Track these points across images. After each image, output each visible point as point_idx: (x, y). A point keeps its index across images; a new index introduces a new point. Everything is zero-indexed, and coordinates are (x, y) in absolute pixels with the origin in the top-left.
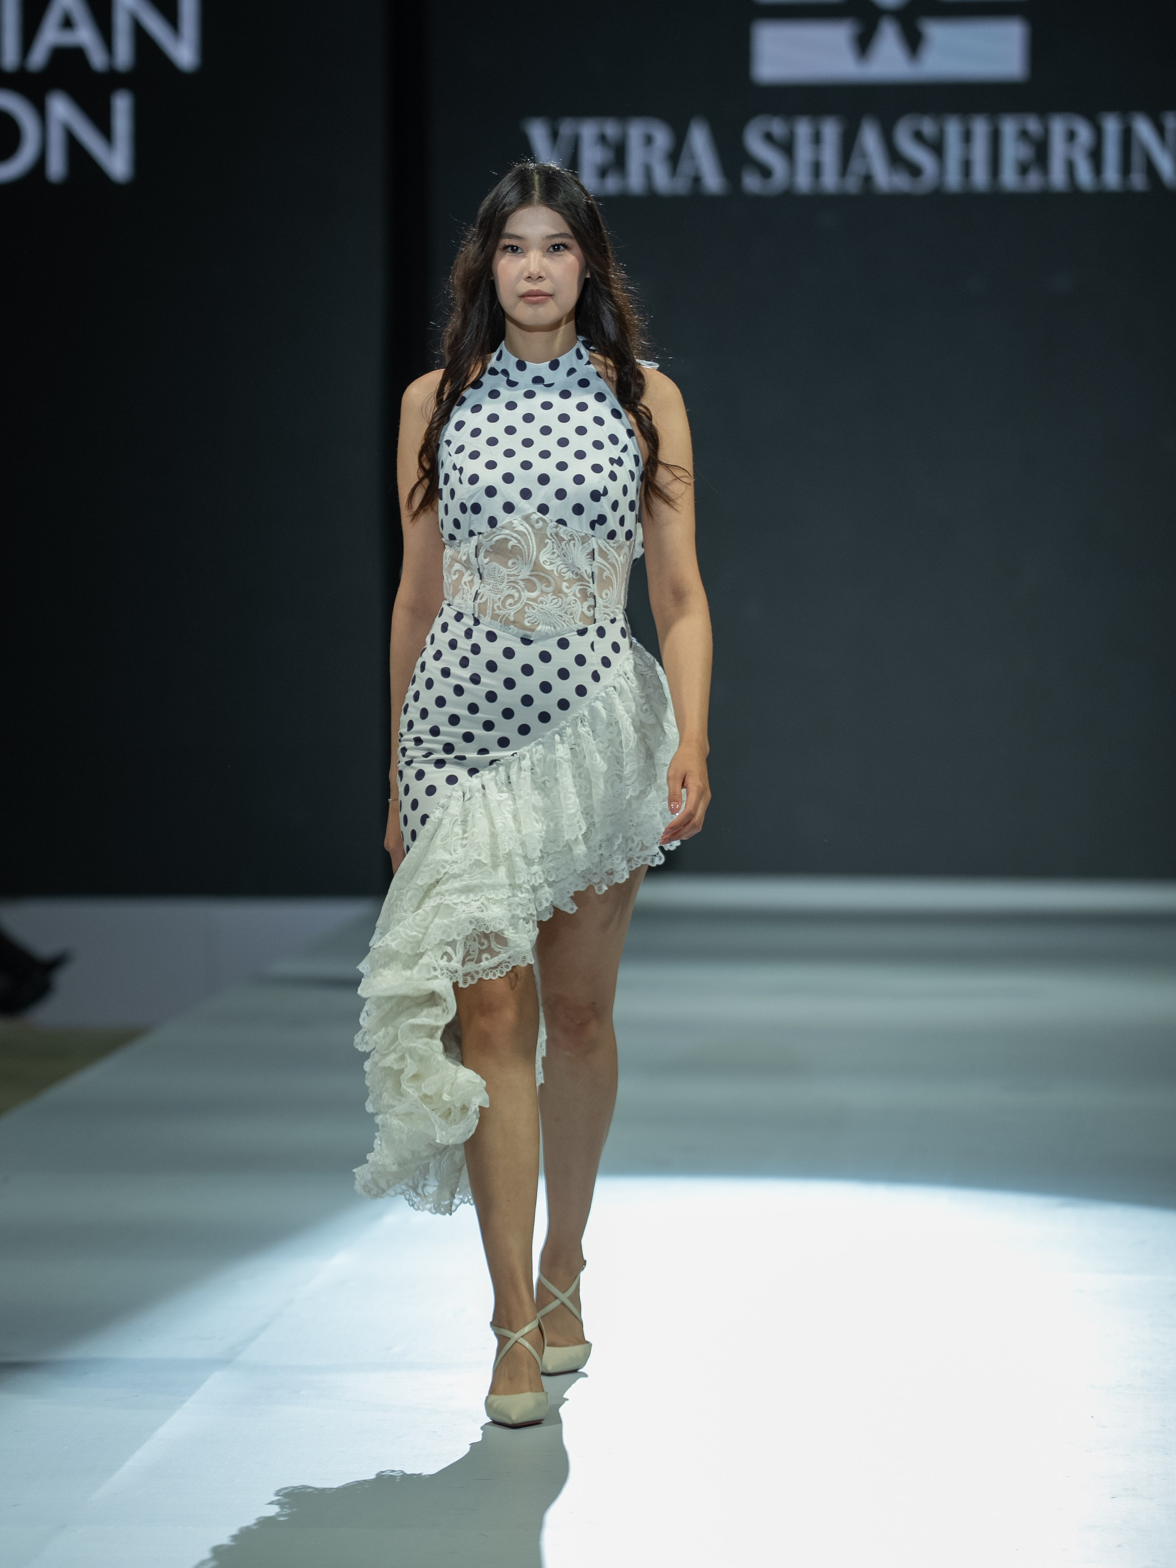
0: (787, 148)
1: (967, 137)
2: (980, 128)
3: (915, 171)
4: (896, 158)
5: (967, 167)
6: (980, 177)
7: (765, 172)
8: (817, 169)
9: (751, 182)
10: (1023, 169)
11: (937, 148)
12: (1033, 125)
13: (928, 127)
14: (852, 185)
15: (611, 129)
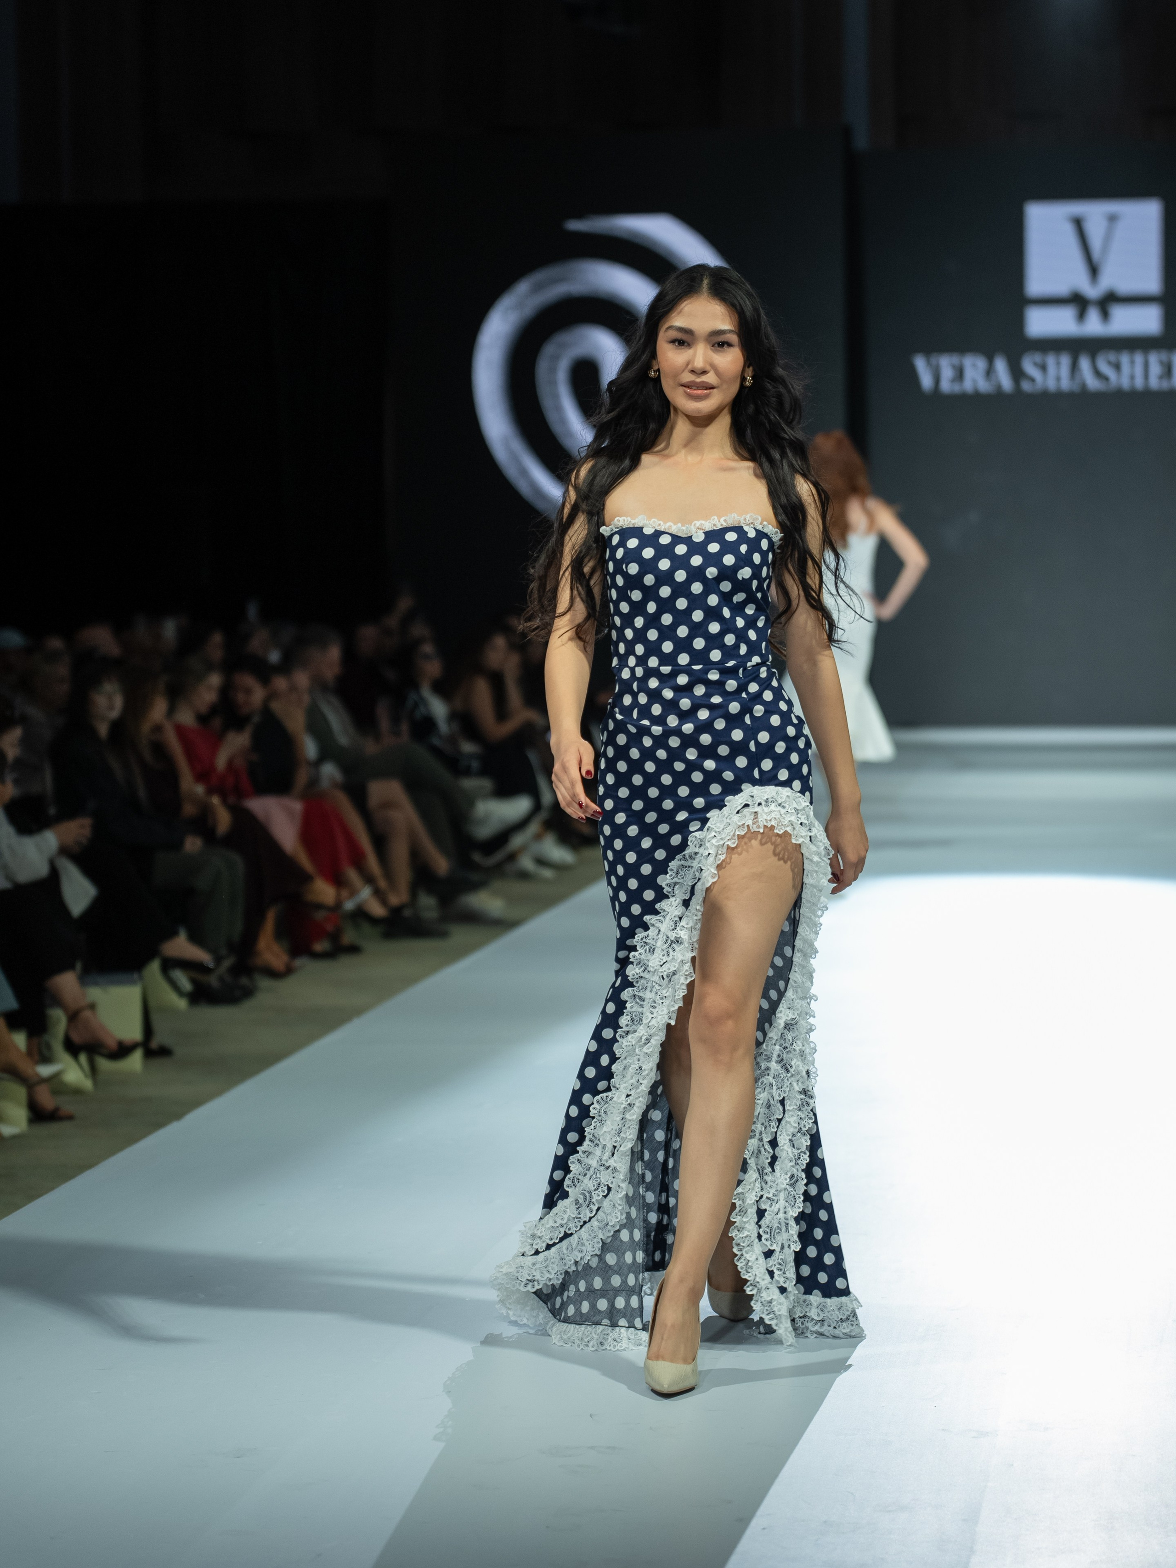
0: (1043, 368)
1: (1132, 362)
2: (1139, 358)
3: (1106, 379)
4: (1098, 374)
5: (1132, 377)
6: (1139, 383)
7: (1033, 380)
8: (1058, 379)
9: (1026, 386)
10: (1161, 377)
11: (1117, 367)
12: (1164, 356)
13: (1112, 356)
14: (1076, 388)
15: (955, 359)
